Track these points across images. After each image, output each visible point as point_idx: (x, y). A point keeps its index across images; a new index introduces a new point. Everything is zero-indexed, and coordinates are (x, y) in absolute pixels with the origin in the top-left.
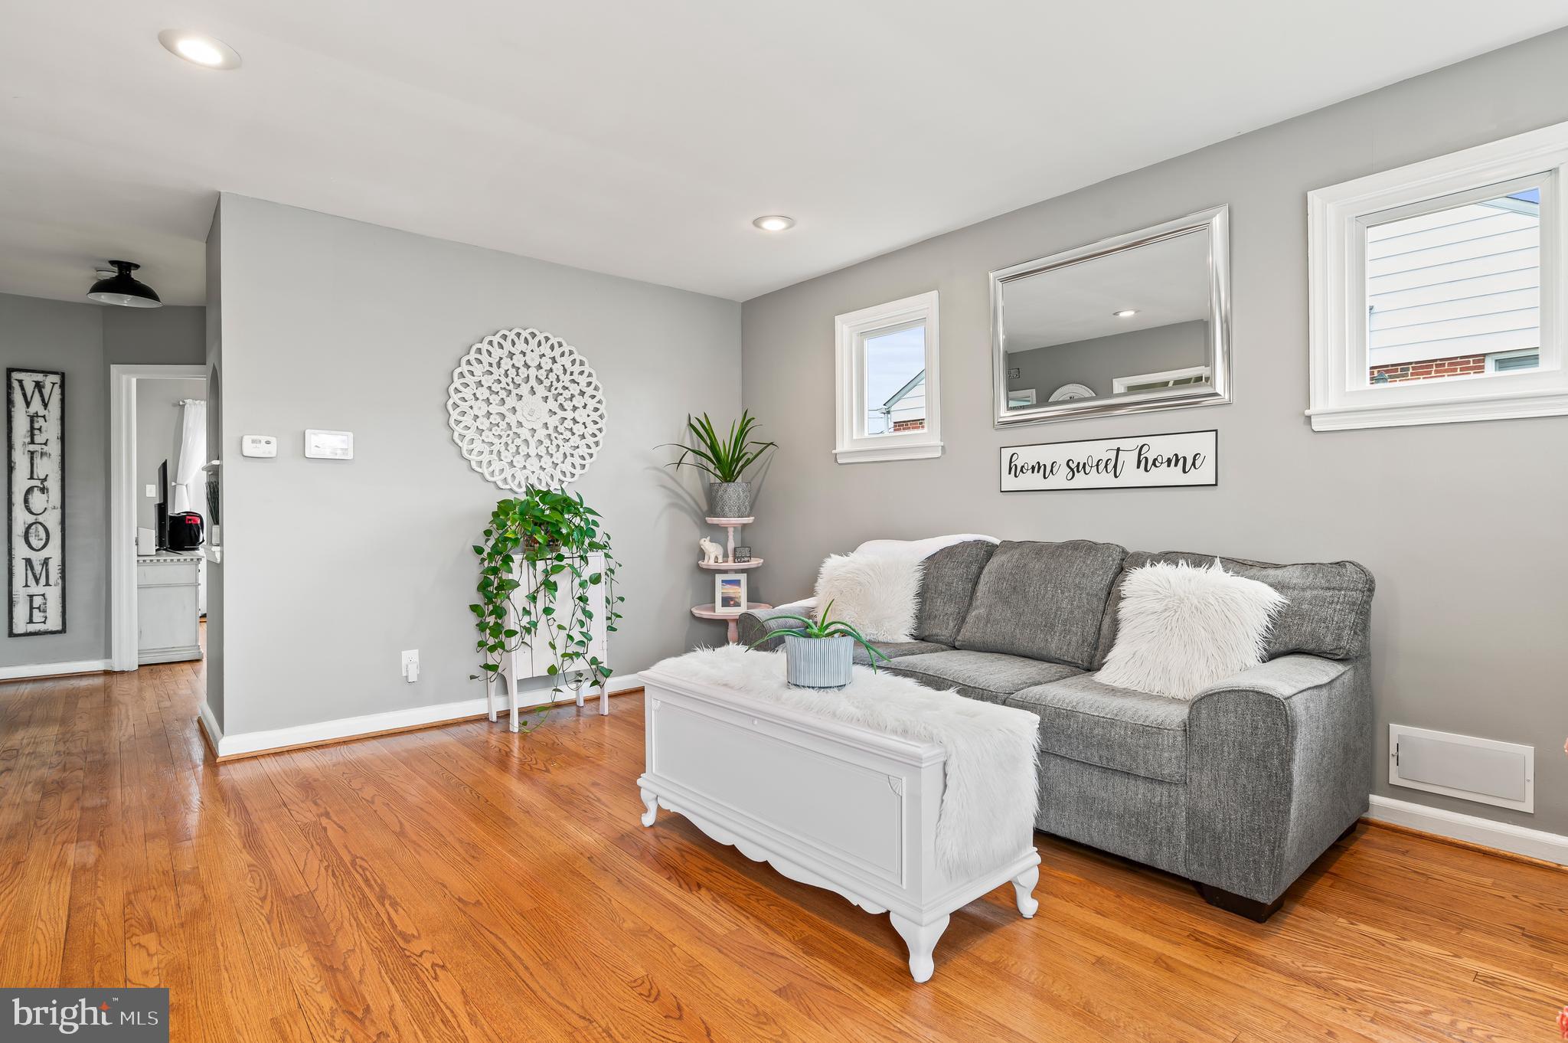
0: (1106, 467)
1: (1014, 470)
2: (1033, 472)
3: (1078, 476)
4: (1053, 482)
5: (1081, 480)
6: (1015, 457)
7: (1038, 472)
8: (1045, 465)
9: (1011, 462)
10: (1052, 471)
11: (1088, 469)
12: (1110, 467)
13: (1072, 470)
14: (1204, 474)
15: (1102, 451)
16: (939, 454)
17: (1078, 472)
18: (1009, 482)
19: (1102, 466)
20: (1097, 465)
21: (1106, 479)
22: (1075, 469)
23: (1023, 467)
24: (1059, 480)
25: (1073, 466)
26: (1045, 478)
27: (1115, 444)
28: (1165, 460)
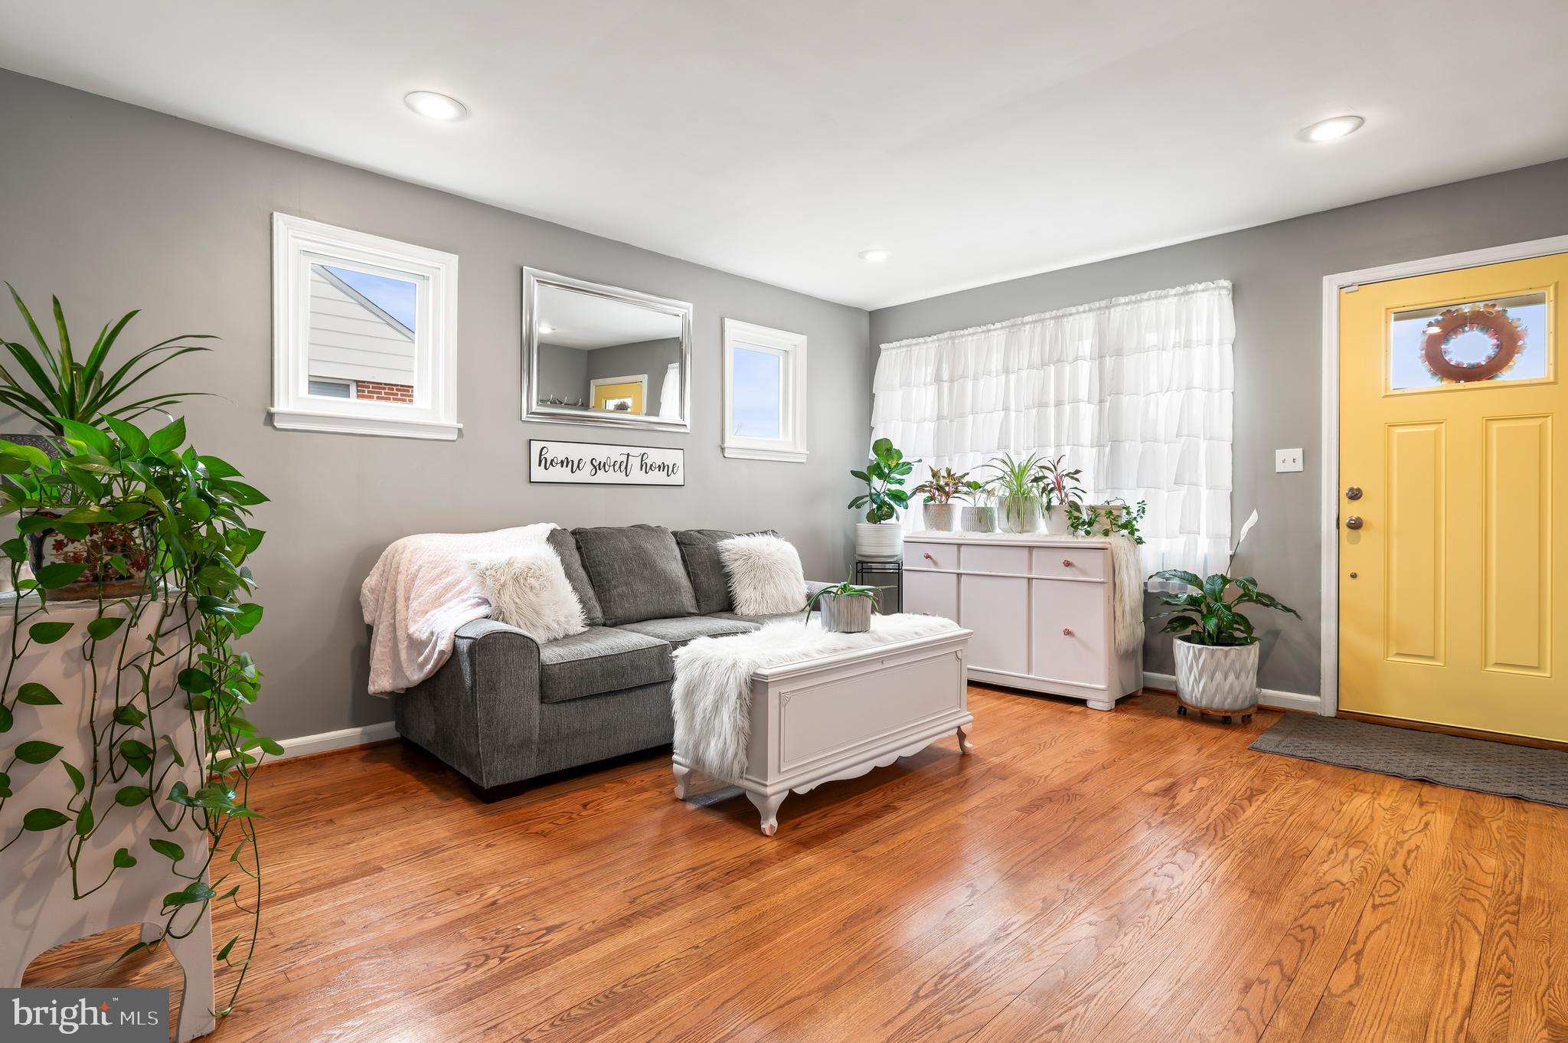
0: (620, 467)
1: (545, 463)
2: (562, 466)
3: (601, 473)
4: (578, 477)
5: (601, 477)
6: (545, 451)
7: (567, 466)
8: (572, 461)
9: (541, 455)
10: (578, 467)
11: (607, 468)
12: (623, 468)
13: (595, 467)
14: (677, 478)
15: (616, 454)
16: (454, 437)
17: (600, 469)
18: (538, 473)
19: (617, 467)
20: (614, 465)
21: (619, 477)
22: (598, 467)
23: (552, 460)
24: (585, 475)
25: (596, 464)
26: (572, 472)
27: (626, 450)
28: (657, 466)
